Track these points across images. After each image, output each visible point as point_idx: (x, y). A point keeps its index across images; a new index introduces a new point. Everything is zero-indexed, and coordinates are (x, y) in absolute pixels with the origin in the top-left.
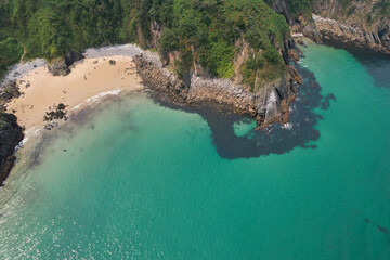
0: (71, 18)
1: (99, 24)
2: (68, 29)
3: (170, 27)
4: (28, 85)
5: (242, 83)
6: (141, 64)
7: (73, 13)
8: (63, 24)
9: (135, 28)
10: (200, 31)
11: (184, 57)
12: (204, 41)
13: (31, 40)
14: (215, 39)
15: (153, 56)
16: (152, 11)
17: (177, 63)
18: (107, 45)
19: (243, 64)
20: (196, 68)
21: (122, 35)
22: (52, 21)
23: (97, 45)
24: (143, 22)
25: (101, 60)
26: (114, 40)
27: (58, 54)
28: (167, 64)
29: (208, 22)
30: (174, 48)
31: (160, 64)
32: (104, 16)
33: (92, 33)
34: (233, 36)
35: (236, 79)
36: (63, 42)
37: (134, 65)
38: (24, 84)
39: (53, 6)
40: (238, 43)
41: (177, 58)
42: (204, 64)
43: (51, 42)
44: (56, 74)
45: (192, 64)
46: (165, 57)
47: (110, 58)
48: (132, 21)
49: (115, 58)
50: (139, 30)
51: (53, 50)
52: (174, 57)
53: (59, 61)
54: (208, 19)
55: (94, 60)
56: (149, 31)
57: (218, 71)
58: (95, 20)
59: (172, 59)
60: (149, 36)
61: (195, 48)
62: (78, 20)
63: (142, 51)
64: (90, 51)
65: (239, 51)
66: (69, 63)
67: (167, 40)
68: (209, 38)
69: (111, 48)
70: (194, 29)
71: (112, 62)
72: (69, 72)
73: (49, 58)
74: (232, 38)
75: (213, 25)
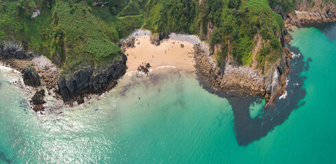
0: (169, 12)
1: (181, 19)
2: (166, 18)
3: (218, 27)
4: (139, 43)
5: (257, 68)
6: (198, 51)
7: (171, 9)
8: (165, 14)
9: (199, 26)
10: (235, 30)
11: (223, 49)
12: (236, 37)
13: (149, 19)
14: (242, 36)
15: (205, 46)
16: (210, 15)
17: (218, 53)
18: (182, 33)
19: (258, 53)
20: (230, 58)
21: (191, 29)
22: (161, 11)
23: (178, 32)
24: (204, 22)
25: (177, 42)
26: (187, 31)
27: (158, 31)
28: (212, 54)
29: (239, 23)
30: (218, 42)
31: (208, 53)
32: (185, 15)
33: (177, 23)
34: (253, 33)
35: (253, 65)
36: (162, 25)
37: (194, 51)
38: (137, 42)
39: (164, 3)
40: (255, 37)
41: (219, 49)
42: (234, 55)
43: (156, 23)
44: (153, 43)
45: (227, 55)
46: (212, 48)
47: (182, 43)
48: (199, 20)
49: (185, 43)
50: (201, 27)
51: (156, 28)
52: (218, 48)
53: (157, 36)
54: (240, 21)
55: (173, 41)
56: (206, 28)
57: (243, 60)
58: (180, 16)
59: (216, 50)
60: (205, 32)
61: (231, 42)
62: (172, 14)
63: (200, 41)
64: (173, 35)
65: (256, 43)
66: (161, 38)
67: (215, 35)
68: (239, 35)
69: (184, 36)
70: (231, 28)
71: (182, 46)
72: (159, 44)
73: (153, 32)
74: (252, 34)
75: (242, 25)
